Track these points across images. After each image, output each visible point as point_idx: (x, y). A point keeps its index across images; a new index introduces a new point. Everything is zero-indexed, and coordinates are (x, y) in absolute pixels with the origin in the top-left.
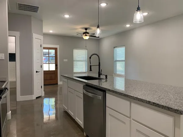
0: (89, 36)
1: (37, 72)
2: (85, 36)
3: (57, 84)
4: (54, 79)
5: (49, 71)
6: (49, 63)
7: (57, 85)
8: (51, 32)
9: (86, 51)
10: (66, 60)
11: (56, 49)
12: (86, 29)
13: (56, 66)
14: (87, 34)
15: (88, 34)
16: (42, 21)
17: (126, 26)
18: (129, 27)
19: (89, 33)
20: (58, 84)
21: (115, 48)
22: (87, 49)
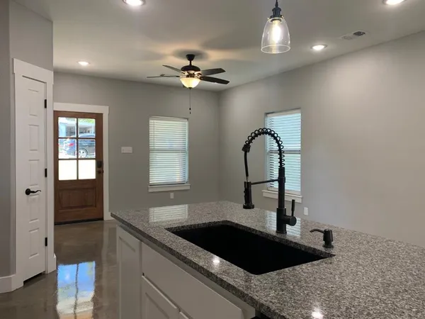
0: (200, 79)
1: (28, 192)
2: (188, 76)
3: (102, 219)
4: (91, 206)
5: (78, 181)
6: (78, 159)
7: (103, 224)
8: (84, 64)
9: (186, 124)
10: (127, 150)
11: (98, 118)
12: (191, 57)
13: (99, 165)
14: (192, 72)
15: (196, 73)
16: (50, 22)
17: (311, 48)
18: (323, 52)
19: (199, 70)
20: (105, 219)
21: (269, 115)
22: (188, 119)
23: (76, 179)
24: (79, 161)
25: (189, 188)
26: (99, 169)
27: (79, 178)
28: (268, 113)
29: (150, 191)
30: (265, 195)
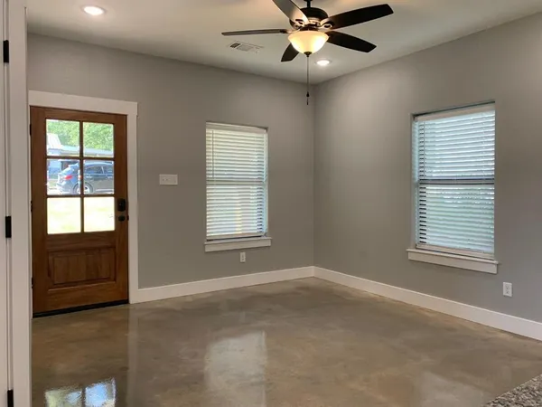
2: (305, 30)
3: (127, 302)
4: (108, 279)
5: (83, 236)
6: (82, 196)
7: (128, 310)
9: (264, 136)
10: (169, 179)
11: (119, 122)
13: (121, 206)
14: (313, 21)
15: (323, 22)
19: (326, 17)
20: (131, 301)
21: (419, 118)
22: (266, 129)
23: (79, 231)
24: (85, 199)
25: (269, 244)
26: (120, 214)
27: (86, 230)
28: (418, 115)
29: (208, 249)
30: (411, 257)
